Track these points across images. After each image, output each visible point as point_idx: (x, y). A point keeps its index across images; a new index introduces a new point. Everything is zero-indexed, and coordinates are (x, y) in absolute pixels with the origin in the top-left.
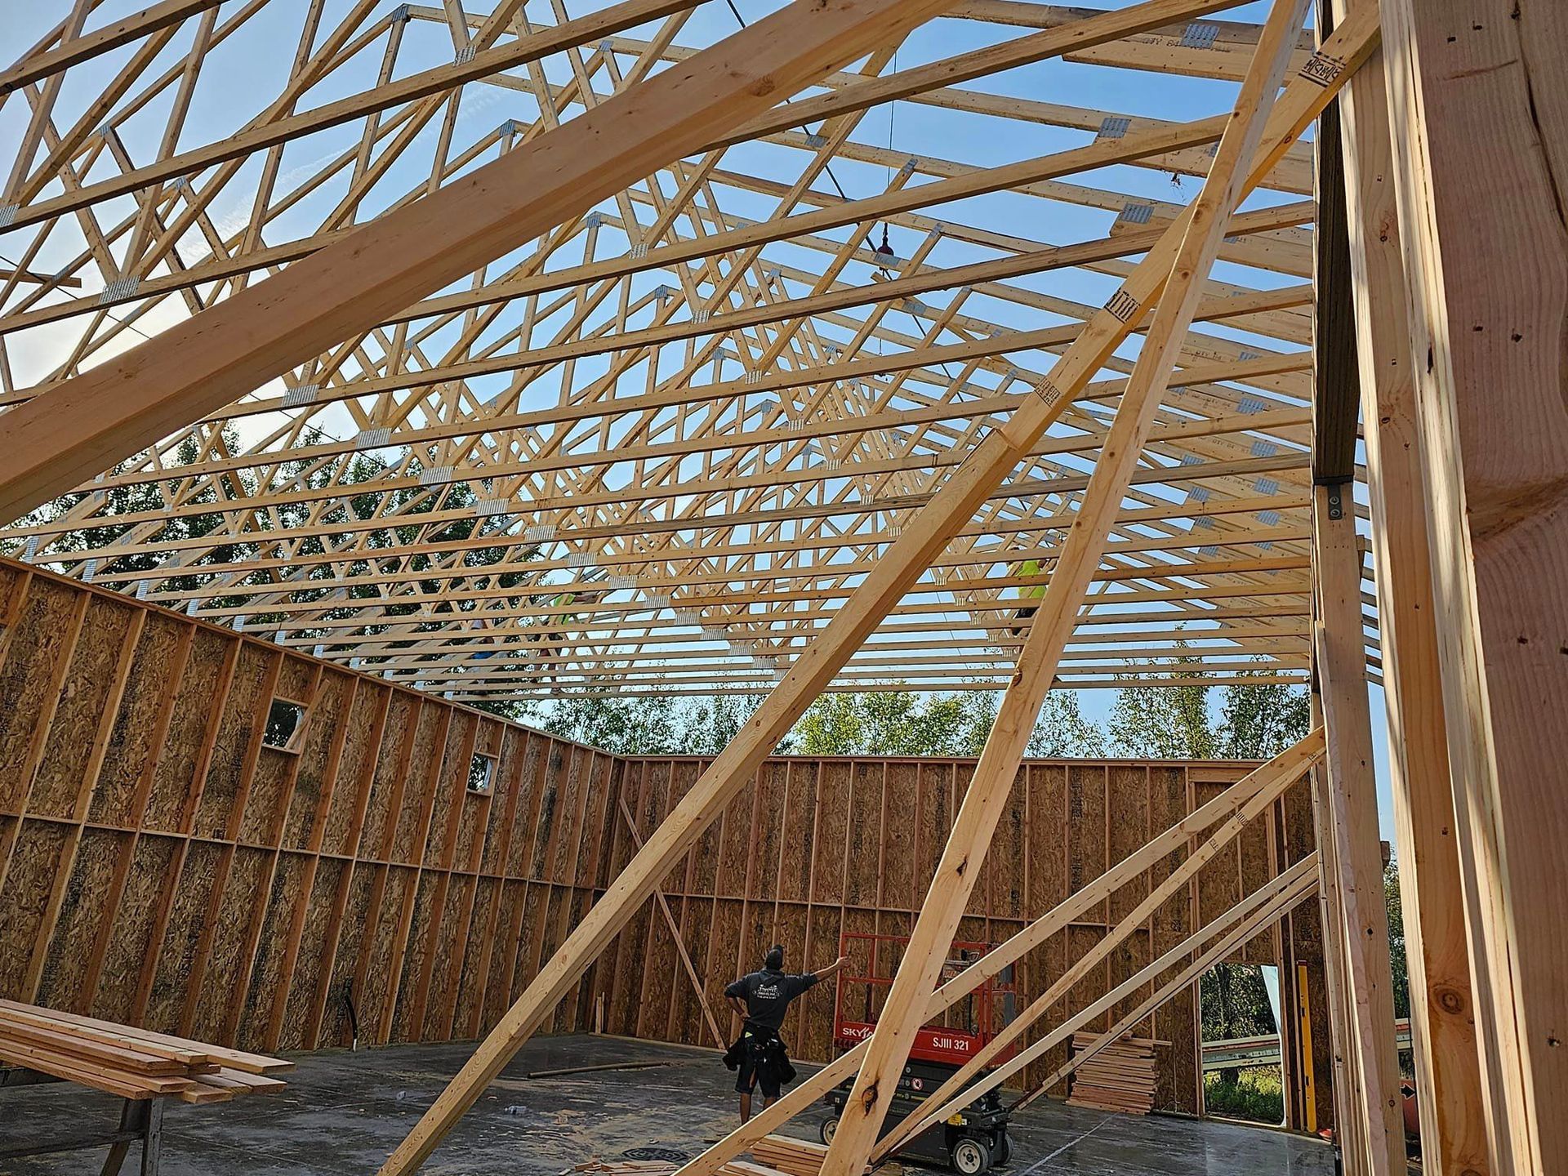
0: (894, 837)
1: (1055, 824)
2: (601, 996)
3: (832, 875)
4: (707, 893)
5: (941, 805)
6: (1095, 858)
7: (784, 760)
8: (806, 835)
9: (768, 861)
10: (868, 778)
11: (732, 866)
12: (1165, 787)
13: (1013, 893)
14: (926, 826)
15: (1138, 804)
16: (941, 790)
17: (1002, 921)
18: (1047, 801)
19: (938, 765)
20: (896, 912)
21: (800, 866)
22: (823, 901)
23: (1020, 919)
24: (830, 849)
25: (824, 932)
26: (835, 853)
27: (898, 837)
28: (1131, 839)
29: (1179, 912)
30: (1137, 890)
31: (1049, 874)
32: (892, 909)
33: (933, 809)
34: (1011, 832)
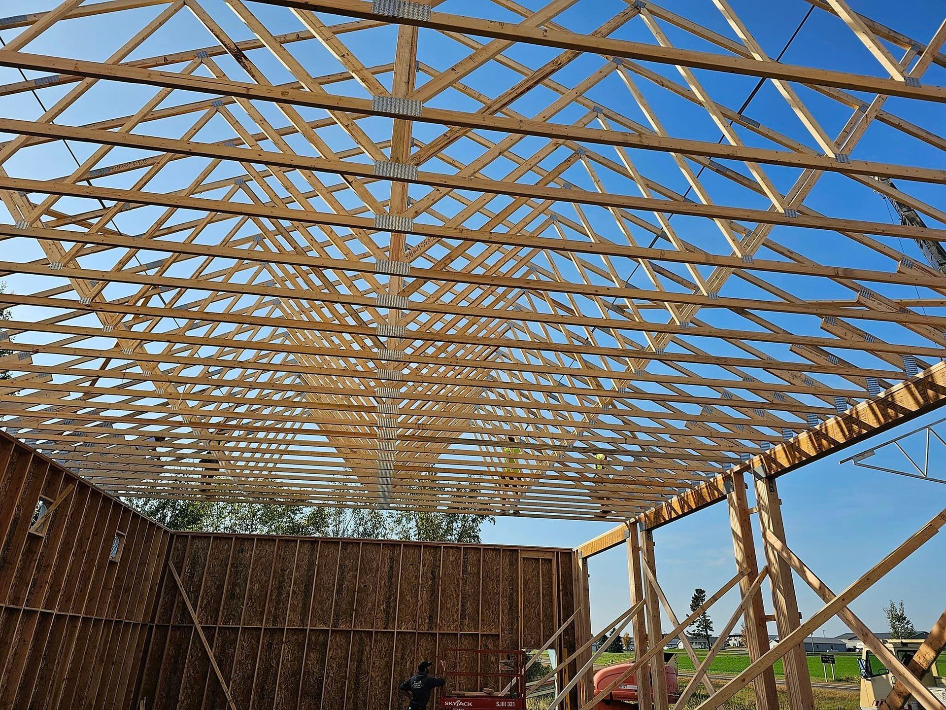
0: (362, 586)
1: (454, 579)
2: (144, 700)
3: (322, 609)
4: (233, 624)
5: (391, 568)
6: (472, 597)
7: (296, 539)
8: (305, 586)
9: (278, 603)
10: (348, 551)
11: (252, 606)
12: (507, 559)
13: (429, 617)
14: (382, 580)
15: (495, 568)
16: (392, 559)
17: (423, 633)
18: (450, 566)
19: (391, 545)
20: (361, 631)
21: (300, 605)
22: (316, 626)
23: (433, 631)
24: (322, 594)
25: (315, 646)
26: (325, 596)
27: (365, 586)
28: (491, 586)
29: (512, 624)
30: (493, 613)
31: (449, 606)
32: (359, 629)
33: (387, 570)
34: (430, 583)
